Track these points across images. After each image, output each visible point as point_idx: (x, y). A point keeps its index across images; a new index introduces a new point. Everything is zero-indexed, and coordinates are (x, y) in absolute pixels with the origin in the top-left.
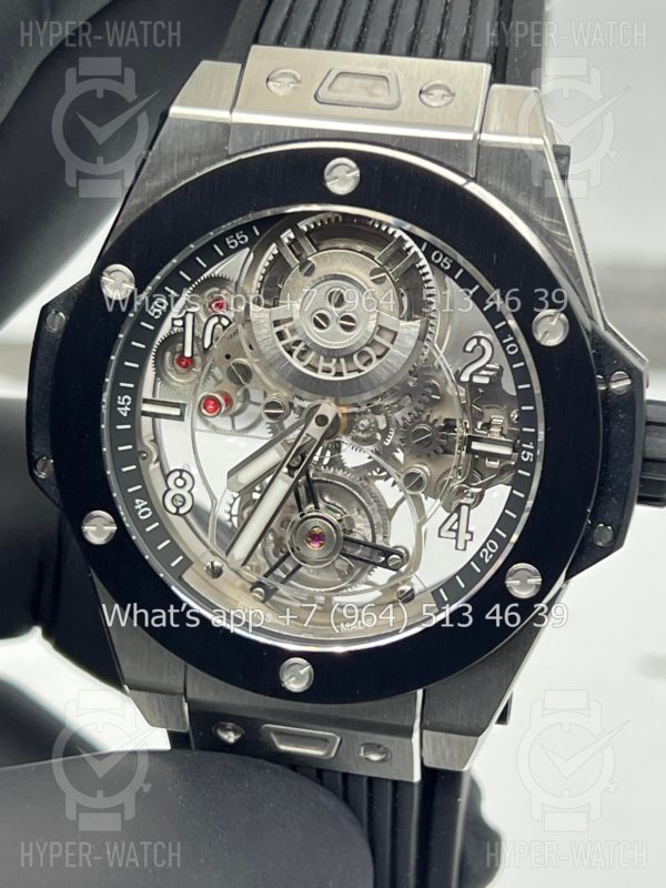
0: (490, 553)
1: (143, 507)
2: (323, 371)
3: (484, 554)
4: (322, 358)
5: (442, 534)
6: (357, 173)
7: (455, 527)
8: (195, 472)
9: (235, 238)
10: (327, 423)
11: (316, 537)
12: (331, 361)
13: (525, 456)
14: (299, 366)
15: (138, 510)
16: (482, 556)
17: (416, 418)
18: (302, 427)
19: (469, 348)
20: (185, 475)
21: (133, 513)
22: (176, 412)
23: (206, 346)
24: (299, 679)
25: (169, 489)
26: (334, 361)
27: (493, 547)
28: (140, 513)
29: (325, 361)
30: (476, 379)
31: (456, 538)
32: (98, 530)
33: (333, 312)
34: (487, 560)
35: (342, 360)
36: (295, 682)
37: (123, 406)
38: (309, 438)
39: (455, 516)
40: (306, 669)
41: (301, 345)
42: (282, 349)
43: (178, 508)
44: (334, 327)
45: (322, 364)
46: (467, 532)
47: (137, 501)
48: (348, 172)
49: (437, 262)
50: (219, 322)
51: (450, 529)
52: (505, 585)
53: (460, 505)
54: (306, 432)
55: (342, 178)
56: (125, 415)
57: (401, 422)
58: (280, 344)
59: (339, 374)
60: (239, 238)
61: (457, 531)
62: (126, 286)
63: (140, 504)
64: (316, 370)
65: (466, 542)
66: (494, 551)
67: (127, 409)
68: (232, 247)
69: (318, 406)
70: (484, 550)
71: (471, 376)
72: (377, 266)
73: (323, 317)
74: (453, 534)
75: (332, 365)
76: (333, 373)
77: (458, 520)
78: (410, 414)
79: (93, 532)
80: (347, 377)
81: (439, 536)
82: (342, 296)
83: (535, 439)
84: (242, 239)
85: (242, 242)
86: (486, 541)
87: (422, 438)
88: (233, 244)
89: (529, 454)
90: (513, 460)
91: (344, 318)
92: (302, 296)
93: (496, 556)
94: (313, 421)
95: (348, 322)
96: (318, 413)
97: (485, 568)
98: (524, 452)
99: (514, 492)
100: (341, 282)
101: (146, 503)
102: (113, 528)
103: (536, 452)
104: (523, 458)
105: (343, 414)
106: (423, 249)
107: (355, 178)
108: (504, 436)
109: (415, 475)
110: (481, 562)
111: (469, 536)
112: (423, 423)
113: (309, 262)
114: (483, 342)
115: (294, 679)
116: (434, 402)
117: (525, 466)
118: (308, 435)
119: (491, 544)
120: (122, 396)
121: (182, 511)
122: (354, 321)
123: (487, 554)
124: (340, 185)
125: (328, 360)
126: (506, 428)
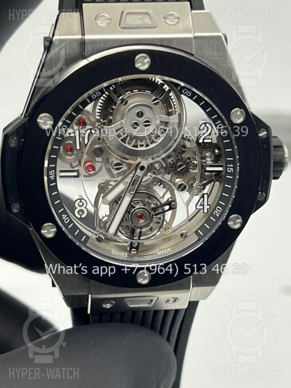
0: (218, 212)
1: (66, 218)
2: (140, 146)
3: (216, 213)
4: (139, 141)
5: (197, 208)
6: (148, 60)
8: (85, 198)
9: (95, 94)
10: (145, 169)
11: (141, 217)
13: (229, 170)
14: (130, 147)
15: (64, 219)
16: (214, 214)
17: (178, 160)
18: (134, 172)
19: (201, 128)
20: (82, 201)
21: (62, 221)
22: (75, 174)
23: (86, 143)
24: (145, 278)
25: (76, 208)
26: (144, 141)
28: (65, 221)
30: (205, 141)
32: (49, 232)
33: (141, 120)
34: (218, 216)
35: (148, 140)
36: (142, 280)
37: (51, 175)
39: (202, 199)
40: (147, 274)
41: (128, 138)
42: (121, 141)
43: (81, 215)
44: (141, 126)
45: (139, 143)
46: (208, 205)
48: (145, 59)
49: (185, 93)
50: (91, 132)
51: (201, 205)
52: (228, 225)
53: (204, 194)
54: (136, 174)
55: (143, 63)
56: (53, 179)
57: (171, 163)
58: (119, 140)
59: (147, 146)
60: (97, 94)
61: (203, 205)
62: (48, 122)
63: (64, 216)
64: (137, 146)
66: (220, 211)
67: (53, 176)
68: (93, 99)
69: (140, 163)
70: (215, 211)
72: (155, 97)
73: (136, 124)
74: (202, 207)
75: (143, 143)
76: (145, 146)
78: (175, 158)
79: (46, 233)
80: (151, 146)
82: (142, 113)
83: (234, 162)
84: (99, 94)
85: (98, 96)
86: (215, 207)
87: (181, 168)
88: (94, 97)
89: (231, 169)
90: (224, 172)
91: (145, 122)
92: (125, 116)
93: (222, 214)
94: (139, 169)
95: (147, 123)
96: (140, 166)
97: (217, 219)
98: (228, 168)
99: (226, 185)
100: (140, 107)
101: (66, 216)
102: (55, 229)
103: (235, 168)
104: (228, 171)
105: (150, 164)
106: (178, 89)
107: (148, 62)
108: (212, 161)
109: (183, 184)
110: (215, 217)
111: (208, 207)
112: (181, 161)
113: (125, 99)
114: (207, 125)
115: (142, 279)
116: (184, 152)
117: (230, 174)
118: (137, 176)
119: (218, 209)
120: (51, 171)
121: (83, 216)
122: (149, 122)
123: (217, 213)
124: (141, 65)
125: (142, 141)
126: (212, 157)
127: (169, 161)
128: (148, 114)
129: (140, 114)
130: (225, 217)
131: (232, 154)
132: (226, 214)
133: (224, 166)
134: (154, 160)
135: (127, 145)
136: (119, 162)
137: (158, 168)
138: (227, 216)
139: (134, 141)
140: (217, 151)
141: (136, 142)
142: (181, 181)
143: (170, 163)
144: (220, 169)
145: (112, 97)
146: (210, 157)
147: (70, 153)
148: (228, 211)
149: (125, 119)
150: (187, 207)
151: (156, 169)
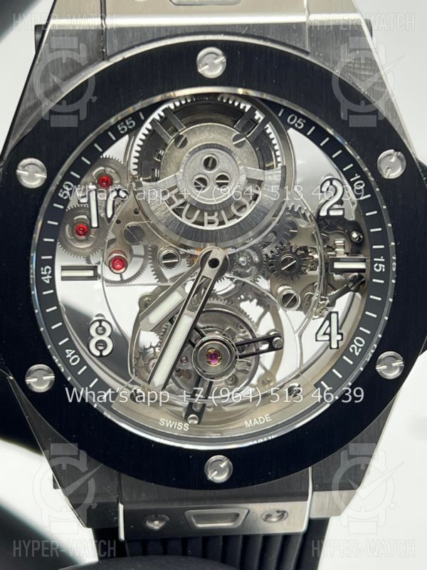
0: (358, 348)
1: (72, 355)
2: (209, 223)
3: (353, 349)
4: (206, 214)
5: (319, 339)
6: (222, 59)
7: (328, 331)
8: (109, 318)
9: (125, 124)
10: (218, 264)
11: (214, 356)
12: (213, 215)
13: (378, 267)
14: (189, 223)
15: (69, 358)
16: (351, 351)
17: (282, 250)
18: (198, 271)
19: (324, 189)
20: (104, 324)
21: (65, 361)
22: (91, 273)
23: (109, 216)
24: (221, 472)
25: (92, 337)
26: (216, 214)
27: (361, 343)
28: (71, 361)
29: (208, 215)
30: (332, 213)
31: (330, 340)
32: (39, 381)
33: (212, 174)
34: (357, 354)
35: (223, 213)
36: (217, 475)
37: (45, 275)
38: (204, 279)
39: (327, 323)
40: (225, 463)
41: (188, 206)
42: (172, 212)
43: (101, 351)
44: (212, 186)
45: (207, 218)
46: (338, 333)
47: (67, 351)
48: (215, 59)
49: (292, 123)
50: (118, 195)
51: (325, 334)
52: (376, 371)
53: (331, 313)
54: (202, 274)
55: (212, 64)
56: (48, 282)
57: (270, 255)
58: (170, 209)
59: (222, 223)
60: (128, 123)
61: (330, 334)
62: (38, 175)
63: (69, 353)
64: (202, 224)
65: (338, 341)
66: (362, 345)
67: (49, 277)
68: (122, 132)
69: (209, 252)
70: (352, 346)
71: (328, 211)
72: (238, 133)
73: (203, 181)
74: (327, 338)
75: (214, 218)
76: (217, 223)
77: (330, 325)
78: (276, 247)
79: (36, 383)
80: (229, 224)
81: (317, 340)
82: (214, 160)
83: (384, 253)
84: (131, 124)
85: (130, 127)
86: (353, 338)
87: (289, 265)
88: (123, 129)
89: (380, 265)
90: (368, 272)
91: (219, 178)
92: (183, 166)
93: (365, 350)
94: (207, 265)
95: (223, 180)
96: (210, 258)
97: (357, 360)
98: (376, 265)
99: (371, 297)
100: (212, 150)
101: (74, 351)
102: (52, 377)
103: (387, 263)
104: (375, 269)
105: (229, 255)
106: (280, 115)
107: (222, 62)
108: (347, 254)
109: (291, 295)
110: (351, 356)
111: (339, 337)
112: (288, 253)
113: (182, 136)
114: (335, 183)
115: (216, 472)
116: (293, 235)
117: (379, 276)
118: (204, 277)
119: (358, 341)
120: (44, 267)
121: (105, 353)
122: (227, 179)
123: (356, 348)
124: (210, 70)
125: (211, 214)
126: (347, 247)
127: (266, 251)
128: (224, 164)
129: (211, 162)
130: (370, 355)
131: (381, 238)
132: (373, 351)
133: (368, 261)
134: (238, 250)
135: (184, 220)
136: (171, 251)
137: (244, 265)
138: (374, 354)
139: (198, 212)
140: (355, 235)
141: (202, 214)
142: (289, 289)
143: (266, 255)
144: (362, 266)
145: (160, 133)
146: (344, 247)
147: (83, 237)
148: (375, 346)
149: (181, 170)
150: (300, 337)
151: (240, 265)
